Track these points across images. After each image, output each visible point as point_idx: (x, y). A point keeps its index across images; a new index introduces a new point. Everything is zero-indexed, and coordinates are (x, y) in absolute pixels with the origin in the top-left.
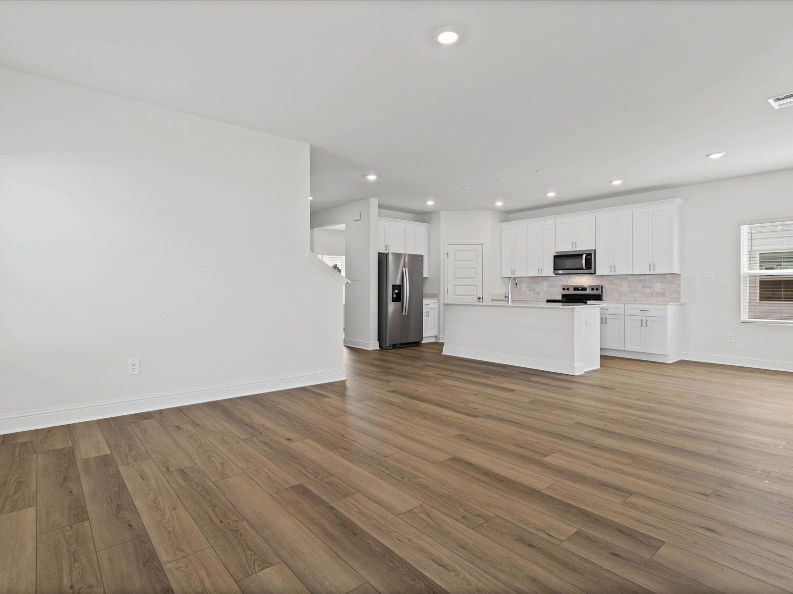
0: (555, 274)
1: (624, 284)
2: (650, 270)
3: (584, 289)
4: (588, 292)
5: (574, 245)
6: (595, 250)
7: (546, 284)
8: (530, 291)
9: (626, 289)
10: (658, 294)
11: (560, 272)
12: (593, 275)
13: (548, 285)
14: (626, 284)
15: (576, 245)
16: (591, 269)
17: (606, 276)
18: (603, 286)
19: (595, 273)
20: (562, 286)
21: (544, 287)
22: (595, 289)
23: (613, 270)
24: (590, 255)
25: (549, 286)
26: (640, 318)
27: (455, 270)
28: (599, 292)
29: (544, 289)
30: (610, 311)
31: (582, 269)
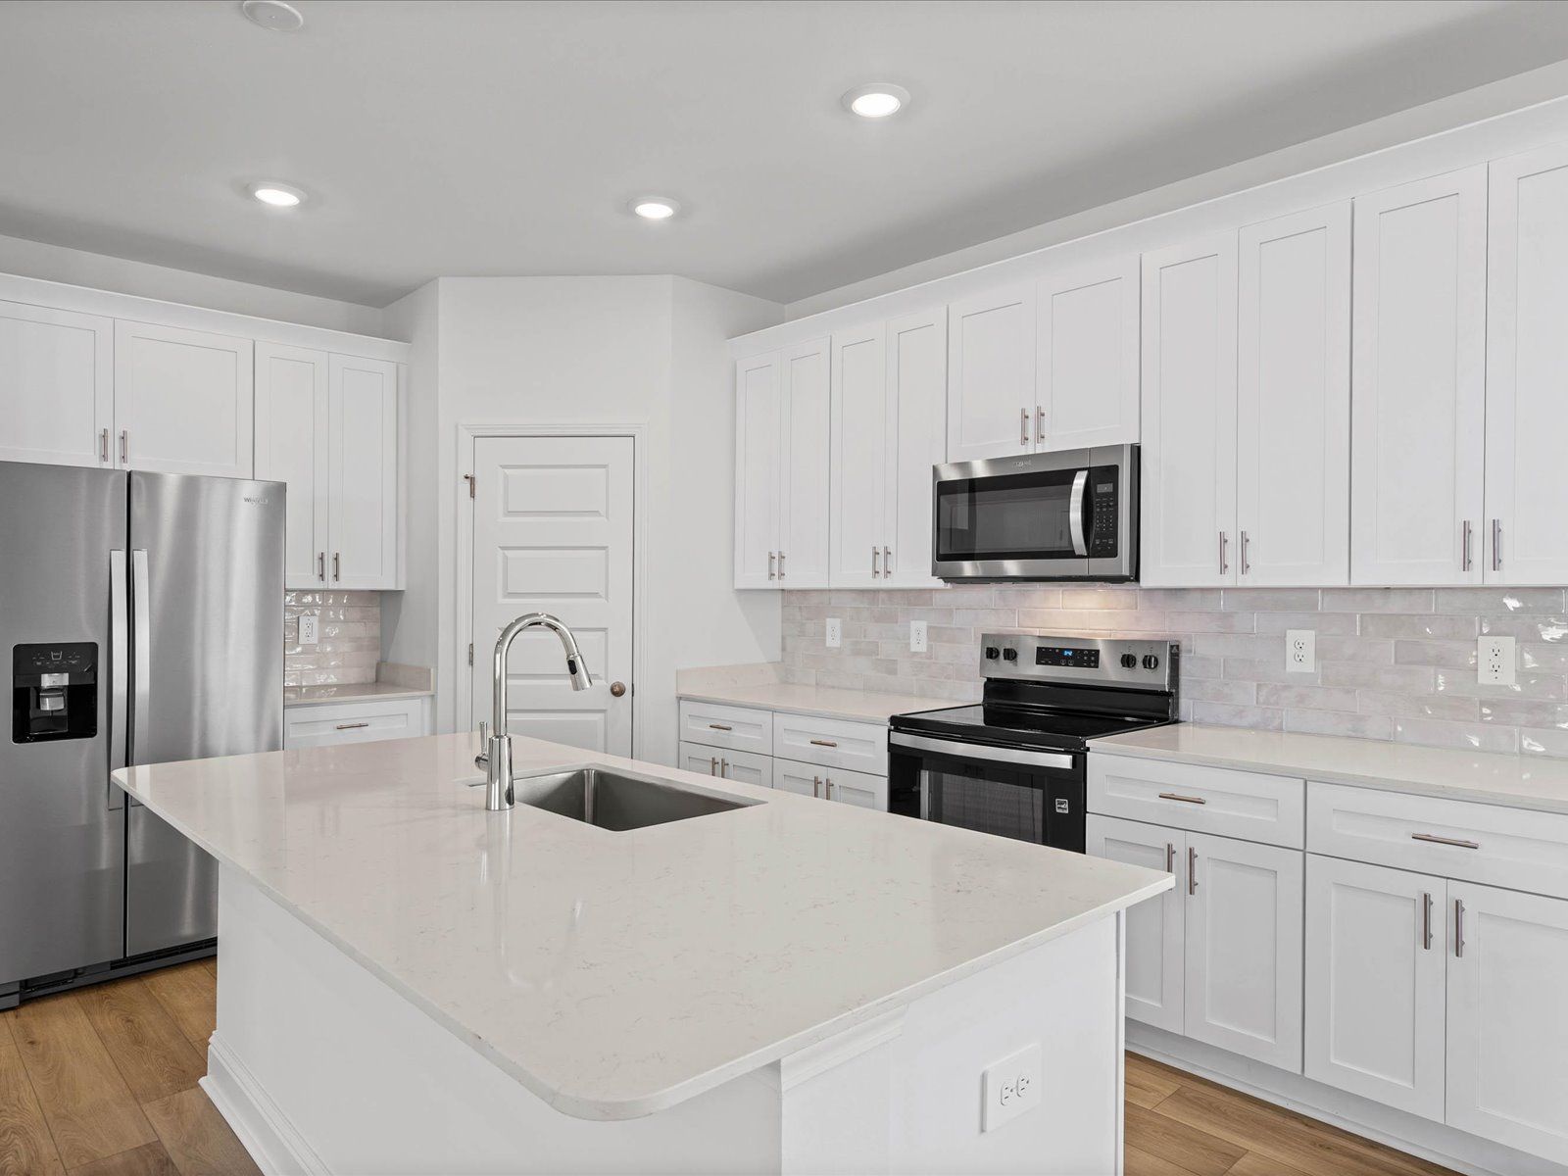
0: (946, 580)
1: (1292, 635)
2: (1467, 564)
3: (1087, 657)
4: (1110, 672)
5: (1031, 424)
6: (1136, 451)
7: (922, 625)
8: (857, 653)
9: (1309, 666)
10: (1502, 706)
11: (968, 568)
12: (1127, 585)
13: (929, 628)
14: (1308, 637)
15: (1039, 427)
16: (1112, 552)
17: (1198, 595)
18: (1183, 647)
19: (1136, 576)
20: (985, 637)
21: (913, 641)
22: (1140, 660)
23: (1233, 559)
24: (1110, 473)
25: (935, 633)
26: (1417, 886)
27: (506, 558)
28: (1160, 679)
29: (914, 648)
30: (1216, 813)
31: (1070, 554)
